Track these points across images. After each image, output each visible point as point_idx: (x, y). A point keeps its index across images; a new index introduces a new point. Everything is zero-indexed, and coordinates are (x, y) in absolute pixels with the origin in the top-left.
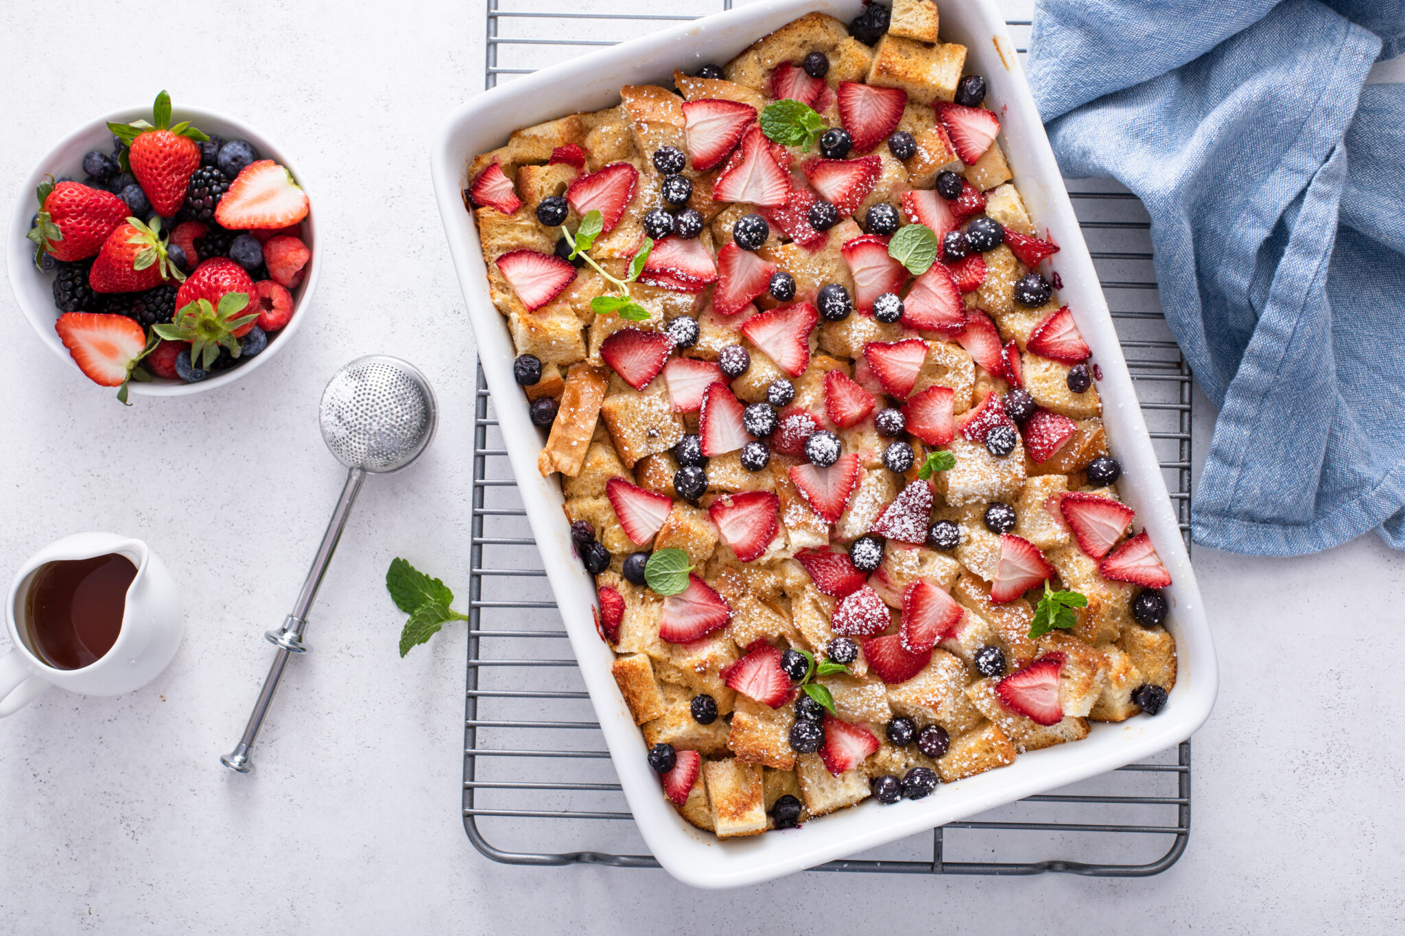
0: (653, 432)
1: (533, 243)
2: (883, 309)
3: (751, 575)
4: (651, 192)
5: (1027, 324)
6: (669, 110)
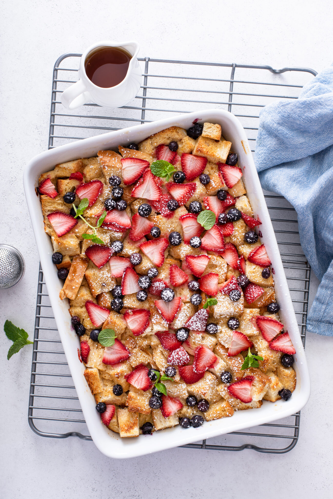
0: (104, 284)
1: (62, 209)
2: (193, 243)
3: (138, 340)
4: (108, 192)
5: (248, 250)
6: (116, 161)
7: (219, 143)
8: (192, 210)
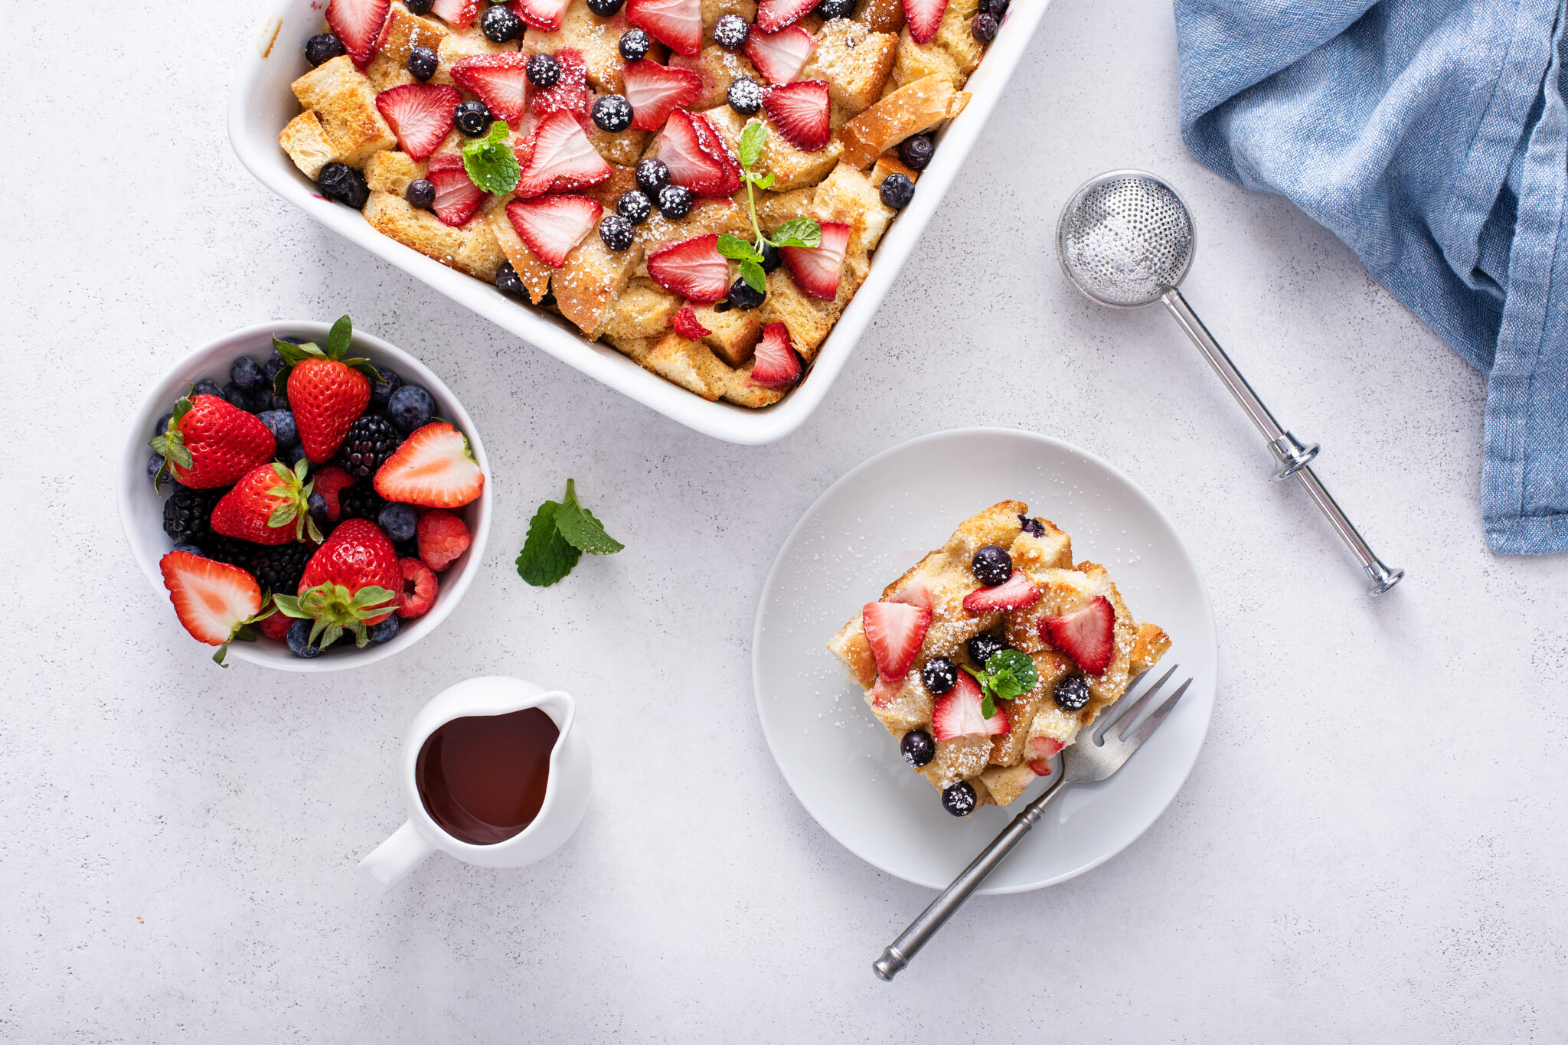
0: (850, 43)
1: (788, 288)
4: (654, 232)
6: (573, 274)
7: (317, 108)
8: (513, 20)
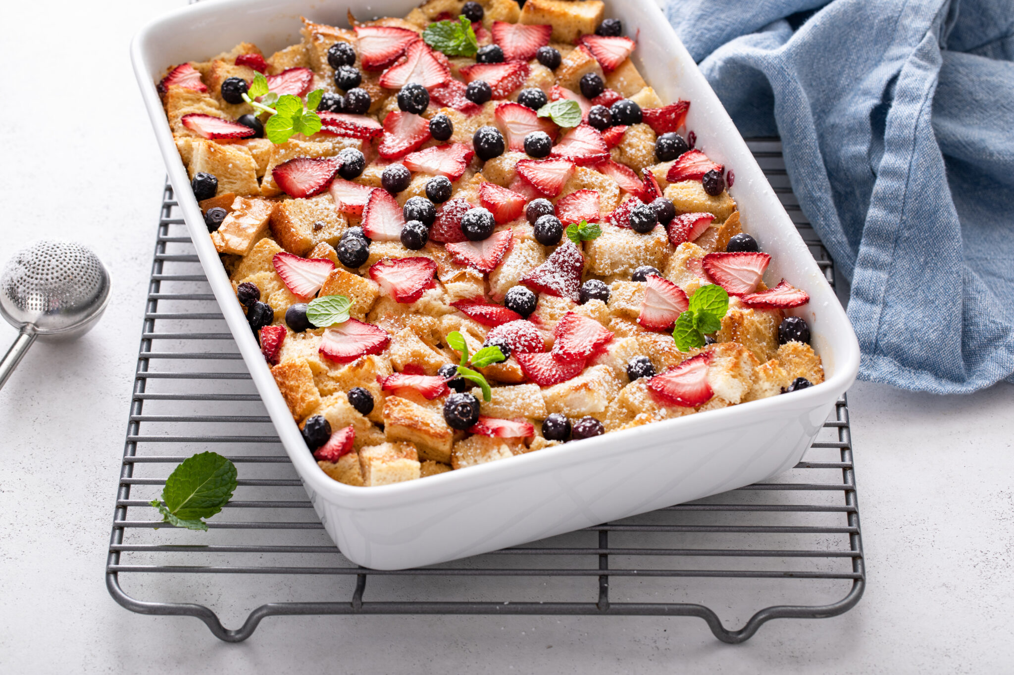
0: (319, 223)
1: (216, 114)
2: (532, 137)
3: (409, 318)
5: (665, 168)
